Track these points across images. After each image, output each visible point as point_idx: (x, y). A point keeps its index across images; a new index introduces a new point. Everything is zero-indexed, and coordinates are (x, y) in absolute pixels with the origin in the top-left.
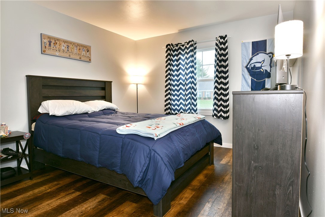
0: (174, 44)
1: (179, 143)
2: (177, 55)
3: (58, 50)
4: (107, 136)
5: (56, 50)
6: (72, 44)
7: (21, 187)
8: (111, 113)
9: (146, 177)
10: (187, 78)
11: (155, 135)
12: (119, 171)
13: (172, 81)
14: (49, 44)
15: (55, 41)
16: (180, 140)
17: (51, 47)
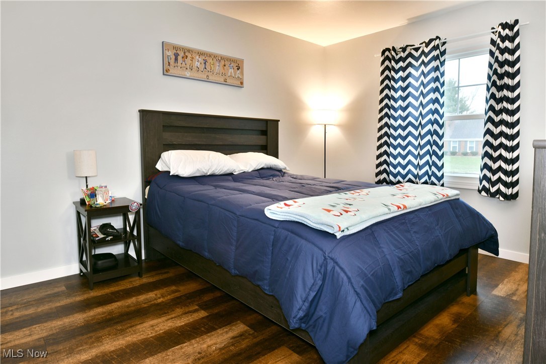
0: (397, 47)
1: (393, 248)
2: (404, 69)
3: (189, 68)
4: (248, 220)
5: (186, 69)
6: (213, 57)
7: (122, 288)
8: (274, 176)
9: (316, 312)
10: (423, 114)
11: (337, 229)
12: (268, 288)
13: (391, 119)
14: (175, 58)
15: (185, 53)
16: (397, 240)
17: (177, 63)
